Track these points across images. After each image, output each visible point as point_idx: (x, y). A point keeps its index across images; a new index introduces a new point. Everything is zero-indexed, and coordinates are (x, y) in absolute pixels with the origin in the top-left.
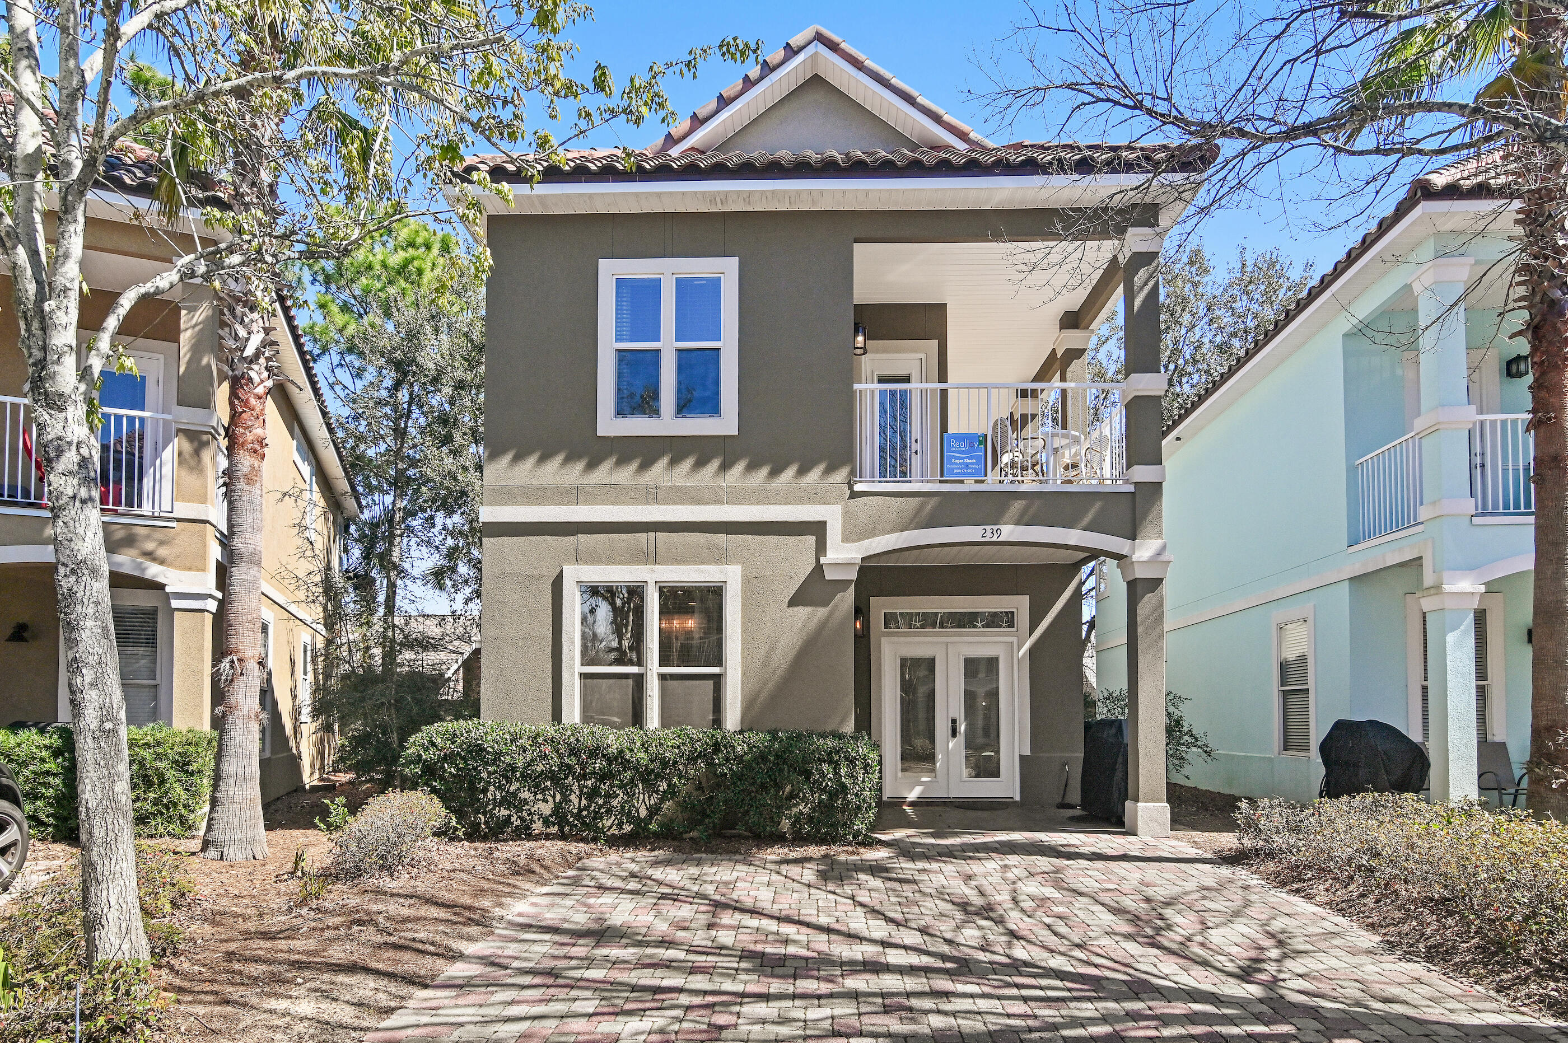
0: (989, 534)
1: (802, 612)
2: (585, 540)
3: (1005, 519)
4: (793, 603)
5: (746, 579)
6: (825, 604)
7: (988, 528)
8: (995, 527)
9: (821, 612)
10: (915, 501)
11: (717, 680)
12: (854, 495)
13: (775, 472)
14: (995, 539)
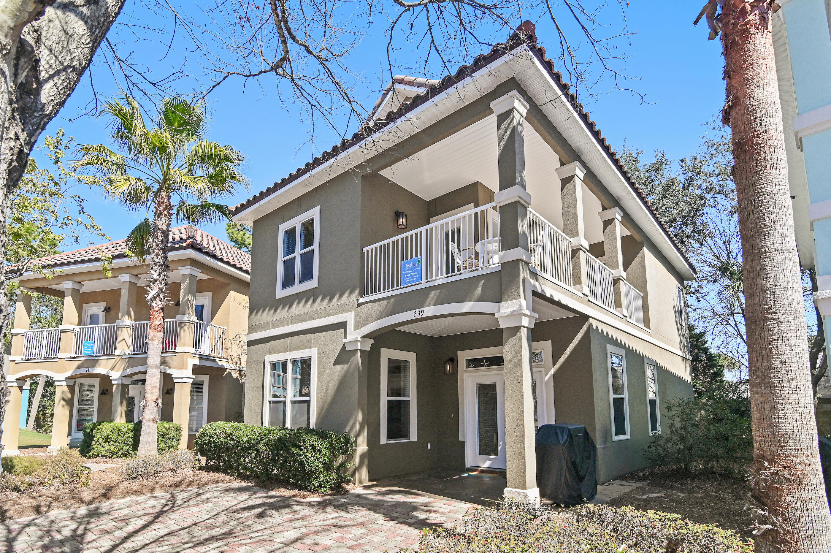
0: (417, 314)
1: (339, 367)
2: (273, 343)
3: (427, 304)
4: (336, 363)
5: (319, 354)
6: (347, 363)
7: (417, 310)
8: (420, 310)
9: (346, 367)
10: (384, 303)
11: (308, 402)
12: (359, 305)
13: (331, 300)
14: (420, 317)
